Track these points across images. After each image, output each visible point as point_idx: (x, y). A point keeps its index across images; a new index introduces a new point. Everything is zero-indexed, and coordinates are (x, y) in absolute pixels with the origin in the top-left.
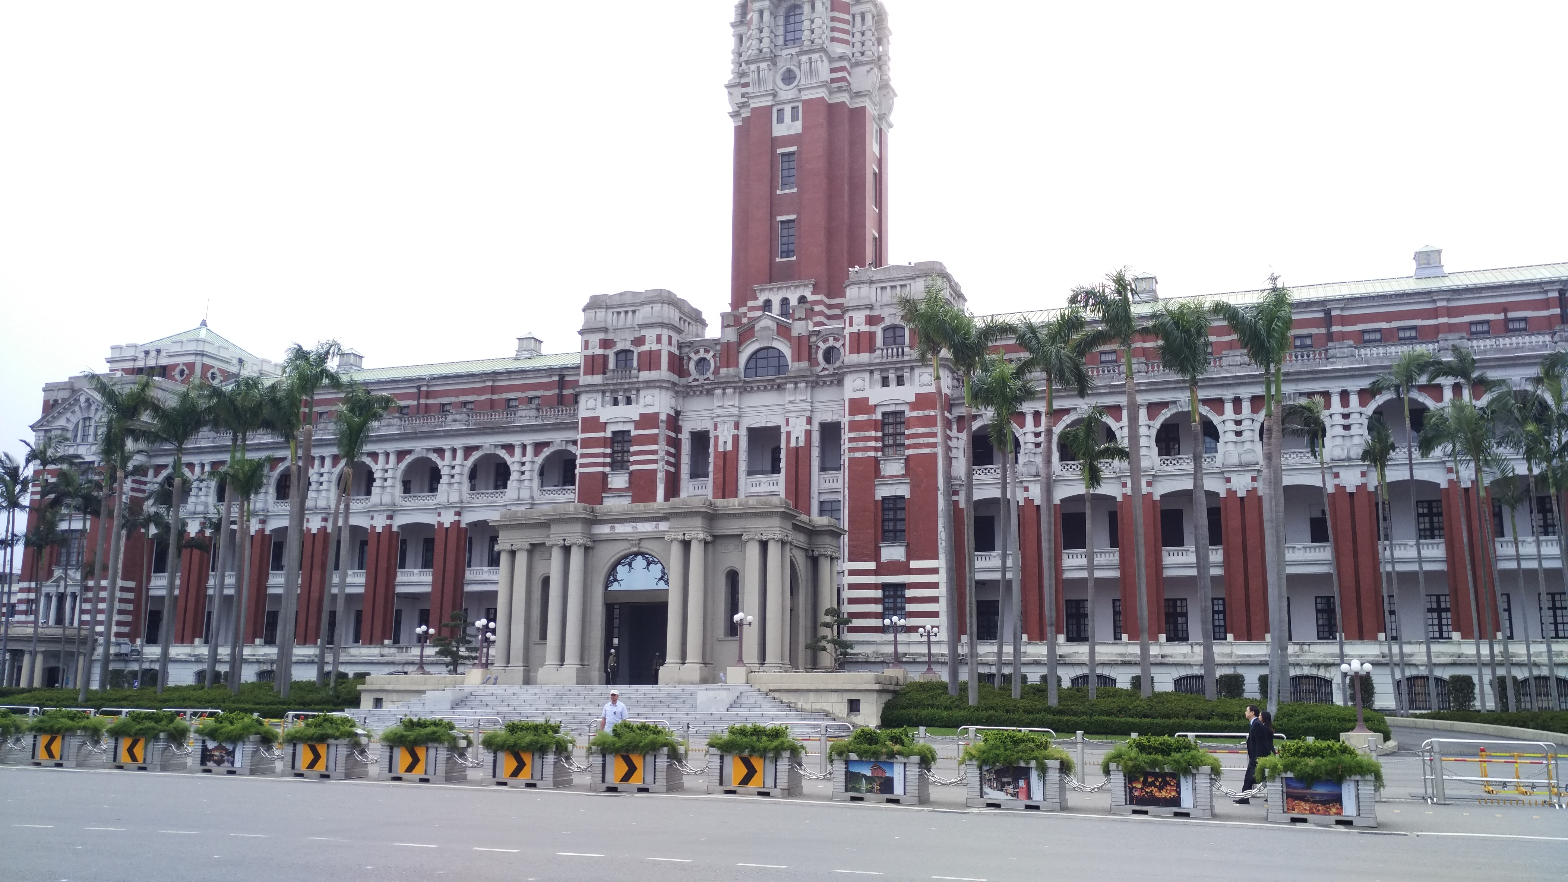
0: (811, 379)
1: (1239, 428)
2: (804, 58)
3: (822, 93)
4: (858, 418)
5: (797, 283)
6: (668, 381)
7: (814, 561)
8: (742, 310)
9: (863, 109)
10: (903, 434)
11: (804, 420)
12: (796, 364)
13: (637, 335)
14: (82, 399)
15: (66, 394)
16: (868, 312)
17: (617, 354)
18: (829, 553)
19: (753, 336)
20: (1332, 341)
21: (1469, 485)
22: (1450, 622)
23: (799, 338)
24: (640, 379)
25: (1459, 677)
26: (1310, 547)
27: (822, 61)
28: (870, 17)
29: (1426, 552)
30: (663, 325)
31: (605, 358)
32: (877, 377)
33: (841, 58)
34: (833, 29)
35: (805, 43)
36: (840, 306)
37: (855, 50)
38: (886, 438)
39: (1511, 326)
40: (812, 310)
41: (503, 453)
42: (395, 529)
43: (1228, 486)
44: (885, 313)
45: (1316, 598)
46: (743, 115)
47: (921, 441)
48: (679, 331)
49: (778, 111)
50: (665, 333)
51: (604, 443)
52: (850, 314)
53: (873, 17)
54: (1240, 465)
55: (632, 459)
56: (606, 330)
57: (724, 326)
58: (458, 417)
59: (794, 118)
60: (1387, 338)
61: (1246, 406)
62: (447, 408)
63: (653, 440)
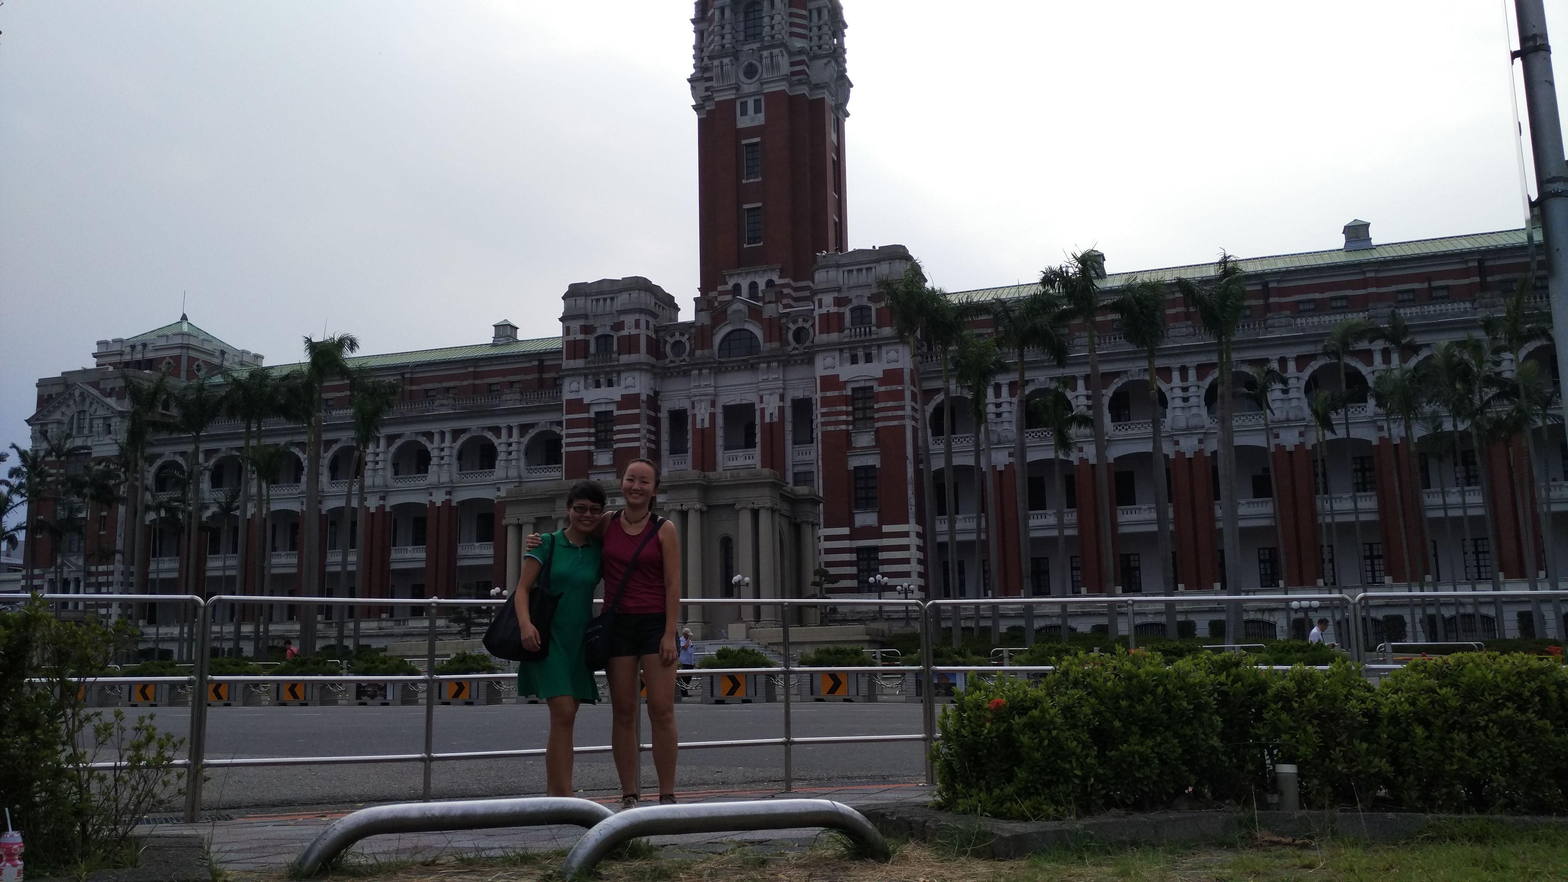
0: (782, 358)
1: (1186, 395)
2: (765, 53)
3: (782, 86)
4: (829, 394)
5: (765, 267)
6: (647, 364)
7: (797, 528)
8: (713, 294)
9: (823, 99)
10: (873, 407)
11: (777, 397)
12: (768, 345)
13: (616, 321)
14: (77, 393)
15: (60, 389)
16: (836, 295)
17: (597, 339)
18: (811, 520)
19: (726, 319)
20: (1270, 311)
21: (1398, 441)
22: (1382, 568)
23: (770, 320)
24: (621, 362)
25: (1391, 616)
26: (1253, 503)
27: (783, 55)
28: (826, 12)
29: (1363, 504)
30: (641, 311)
31: (587, 342)
32: (847, 355)
33: (801, 52)
34: (792, 25)
35: (766, 39)
36: (807, 288)
37: (812, 44)
38: (856, 412)
39: (1434, 294)
40: (782, 292)
41: (490, 435)
42: (388, 509)
43: (1177, 448)
44: (852, 294)
45: (1259, 549)
46: (707, 108)
47: (890, 414)
48: (655, 316)
49: (742, 103)
50: (643, 318)
51: (587, 423)
52: (820, 296)
53: (829, 12)
54: (1188, 428)
55: (616, 437)
56: (586, 317)
57: (697, 311)
58: (445, 402)
59: (757, 110)
60: (1320, 307)
61: (1192, 374)
62: (431, 393)
63: (635, 419)
